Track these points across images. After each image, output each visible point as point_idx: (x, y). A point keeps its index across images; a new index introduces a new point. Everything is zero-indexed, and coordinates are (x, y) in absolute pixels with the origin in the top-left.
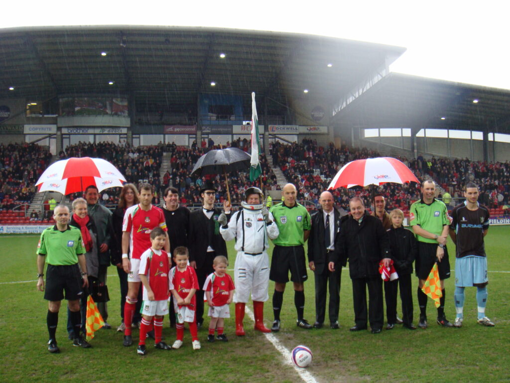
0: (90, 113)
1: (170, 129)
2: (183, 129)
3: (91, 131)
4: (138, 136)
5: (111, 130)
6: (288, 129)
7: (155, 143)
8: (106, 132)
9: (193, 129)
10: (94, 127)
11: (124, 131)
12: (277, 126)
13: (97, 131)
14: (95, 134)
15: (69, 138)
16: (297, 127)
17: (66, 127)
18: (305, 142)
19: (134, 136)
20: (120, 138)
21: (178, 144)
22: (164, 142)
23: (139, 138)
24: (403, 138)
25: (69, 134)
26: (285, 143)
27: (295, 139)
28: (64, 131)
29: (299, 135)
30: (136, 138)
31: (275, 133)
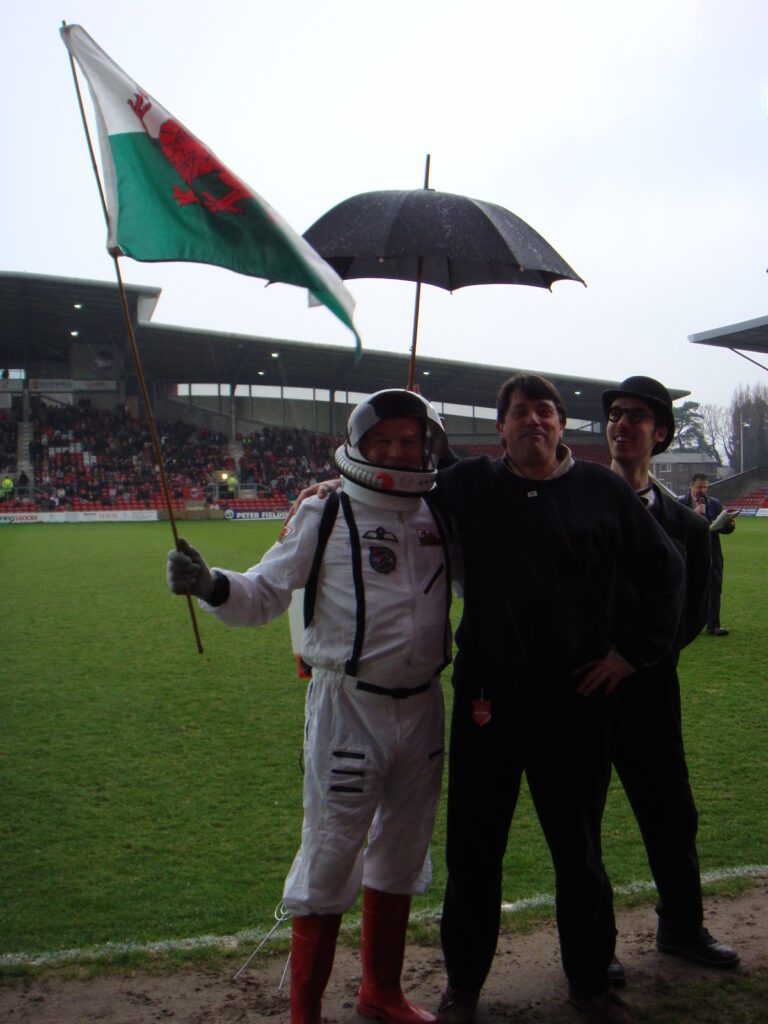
6: (57, 384)
12: (41, 381)
16: (72, 381)
18: (84, 403)
24: (220, 398)
26: (54, 404)
27: (70, 399)
29: (75, 393)
31: (40, 390)
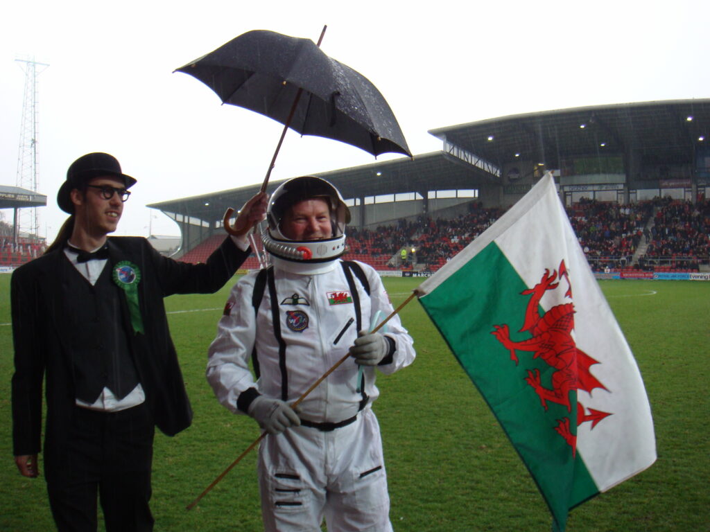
0: (586, 173)
1: (666, 183)
2: (678, 183)
3: (590, 188)
4: (634, 191)
5: (609, 186)
7: (651, 198)
8: (604, 188)
9: (689, 183)
10: (593, 185)
11: (621, 187)
13: (596, 188)
14: (594, 191)
15: (571, 195)
17: (566, 186)
19: (631, 191)
20: (618, 193)
21: (674, 197)
22: (660, 195)
23: (636, 193)
25: (571, 192)
28: (566, 189)
30: (633, 193)
